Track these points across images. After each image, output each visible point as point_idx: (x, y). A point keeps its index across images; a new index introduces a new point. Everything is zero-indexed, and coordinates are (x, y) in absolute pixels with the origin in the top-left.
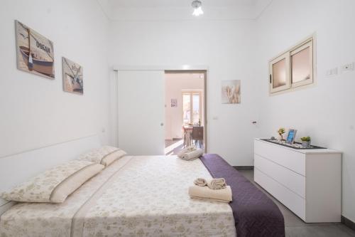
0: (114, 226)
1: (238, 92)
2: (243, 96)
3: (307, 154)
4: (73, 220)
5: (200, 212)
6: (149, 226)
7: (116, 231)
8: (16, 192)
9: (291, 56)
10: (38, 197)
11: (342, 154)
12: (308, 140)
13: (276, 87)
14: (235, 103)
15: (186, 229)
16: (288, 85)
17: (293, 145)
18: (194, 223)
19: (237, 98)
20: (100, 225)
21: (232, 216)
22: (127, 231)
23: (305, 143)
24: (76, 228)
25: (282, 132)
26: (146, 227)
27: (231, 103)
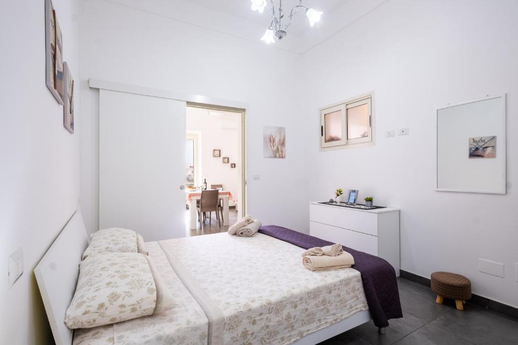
0: (260, 317)
1: (283, 144)
2: (288, 149)
3: (378, 213)
4: (210, 325)
5: (337, 280)
6: (296, 307)
7: (263, 324)
8: (92, 309)
9: (347, 109)
10: (134, 310)
11: (400, 211)
12: (370, 200)
13: (329, 141)
14: (279, 157)
15: (328, 300)
16: (344, 141)
17: (357, 206)
18: (334, 293)
19: (282, 152)
20: (245, 321)
21: (360, 278)
22: (274, 320)
23: (369, 203)
24: (214, 334)
25: (339, 193)
26: (293, 309)
27: (275, 157)
